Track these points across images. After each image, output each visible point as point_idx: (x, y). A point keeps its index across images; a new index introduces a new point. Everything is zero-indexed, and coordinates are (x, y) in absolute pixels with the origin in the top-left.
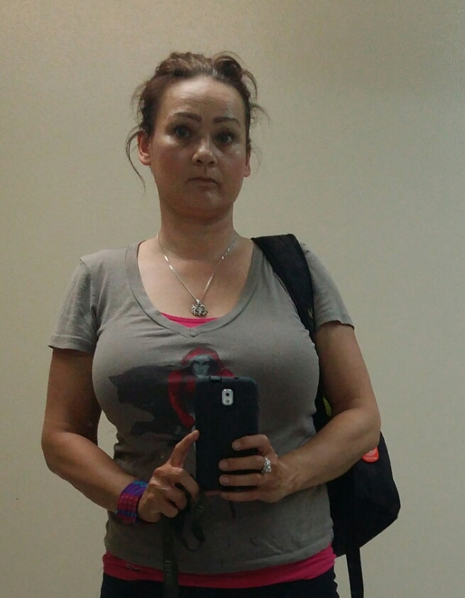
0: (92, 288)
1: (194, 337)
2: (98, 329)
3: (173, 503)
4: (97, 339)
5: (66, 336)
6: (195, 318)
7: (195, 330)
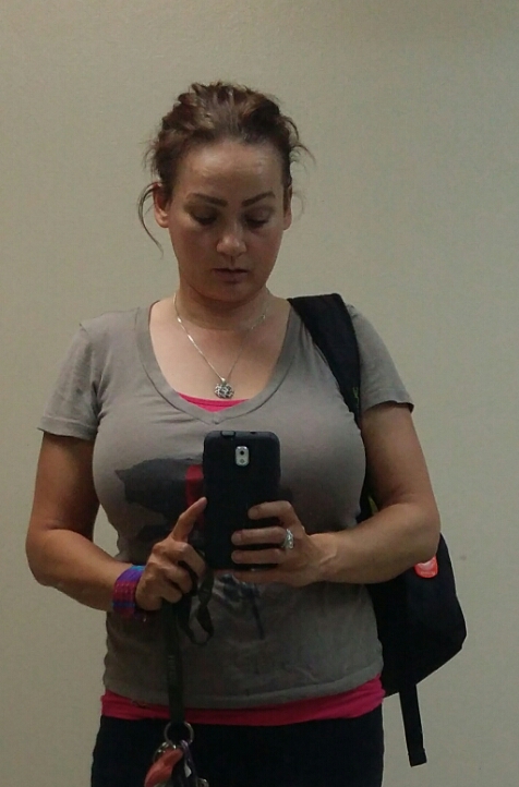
0: (93, 360)
1: (217, 423)
2: (100, 410)
3: (175, 585)
4: (99, 424)
5: (62, 419)
6: (218, 399)
7: (218, 415)
